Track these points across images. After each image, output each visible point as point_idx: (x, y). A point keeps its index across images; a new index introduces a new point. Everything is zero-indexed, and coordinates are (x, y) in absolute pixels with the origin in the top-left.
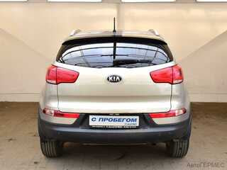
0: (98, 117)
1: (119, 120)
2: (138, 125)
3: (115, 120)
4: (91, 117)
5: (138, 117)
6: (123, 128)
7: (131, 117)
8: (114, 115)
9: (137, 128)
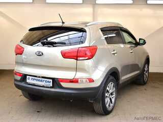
0: (31, 77)
1: (41, 81)
2: (51, 86)
3: (39, 80)
4: (28, 77)
5: (51, 80)
6: (43, 87)
7: (48, 80)
8: (39, 77)
9: (51, 87)
